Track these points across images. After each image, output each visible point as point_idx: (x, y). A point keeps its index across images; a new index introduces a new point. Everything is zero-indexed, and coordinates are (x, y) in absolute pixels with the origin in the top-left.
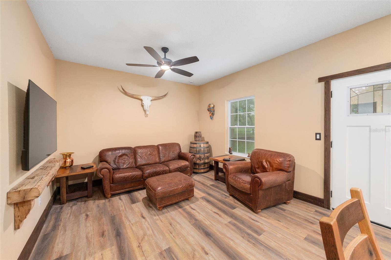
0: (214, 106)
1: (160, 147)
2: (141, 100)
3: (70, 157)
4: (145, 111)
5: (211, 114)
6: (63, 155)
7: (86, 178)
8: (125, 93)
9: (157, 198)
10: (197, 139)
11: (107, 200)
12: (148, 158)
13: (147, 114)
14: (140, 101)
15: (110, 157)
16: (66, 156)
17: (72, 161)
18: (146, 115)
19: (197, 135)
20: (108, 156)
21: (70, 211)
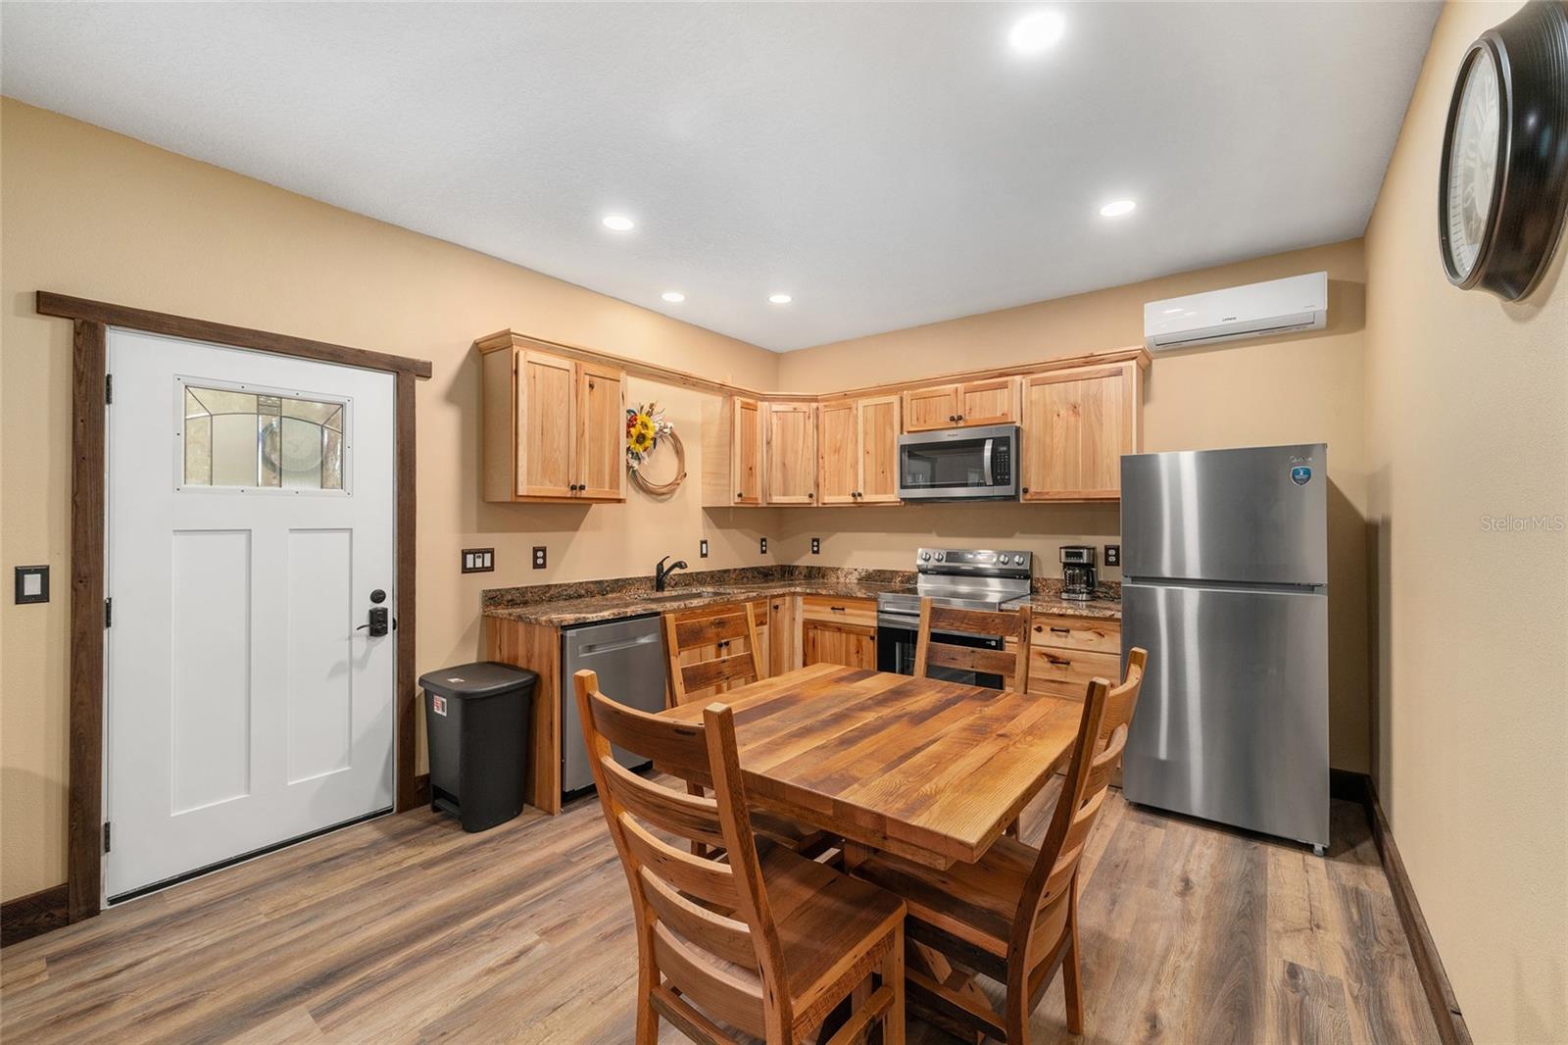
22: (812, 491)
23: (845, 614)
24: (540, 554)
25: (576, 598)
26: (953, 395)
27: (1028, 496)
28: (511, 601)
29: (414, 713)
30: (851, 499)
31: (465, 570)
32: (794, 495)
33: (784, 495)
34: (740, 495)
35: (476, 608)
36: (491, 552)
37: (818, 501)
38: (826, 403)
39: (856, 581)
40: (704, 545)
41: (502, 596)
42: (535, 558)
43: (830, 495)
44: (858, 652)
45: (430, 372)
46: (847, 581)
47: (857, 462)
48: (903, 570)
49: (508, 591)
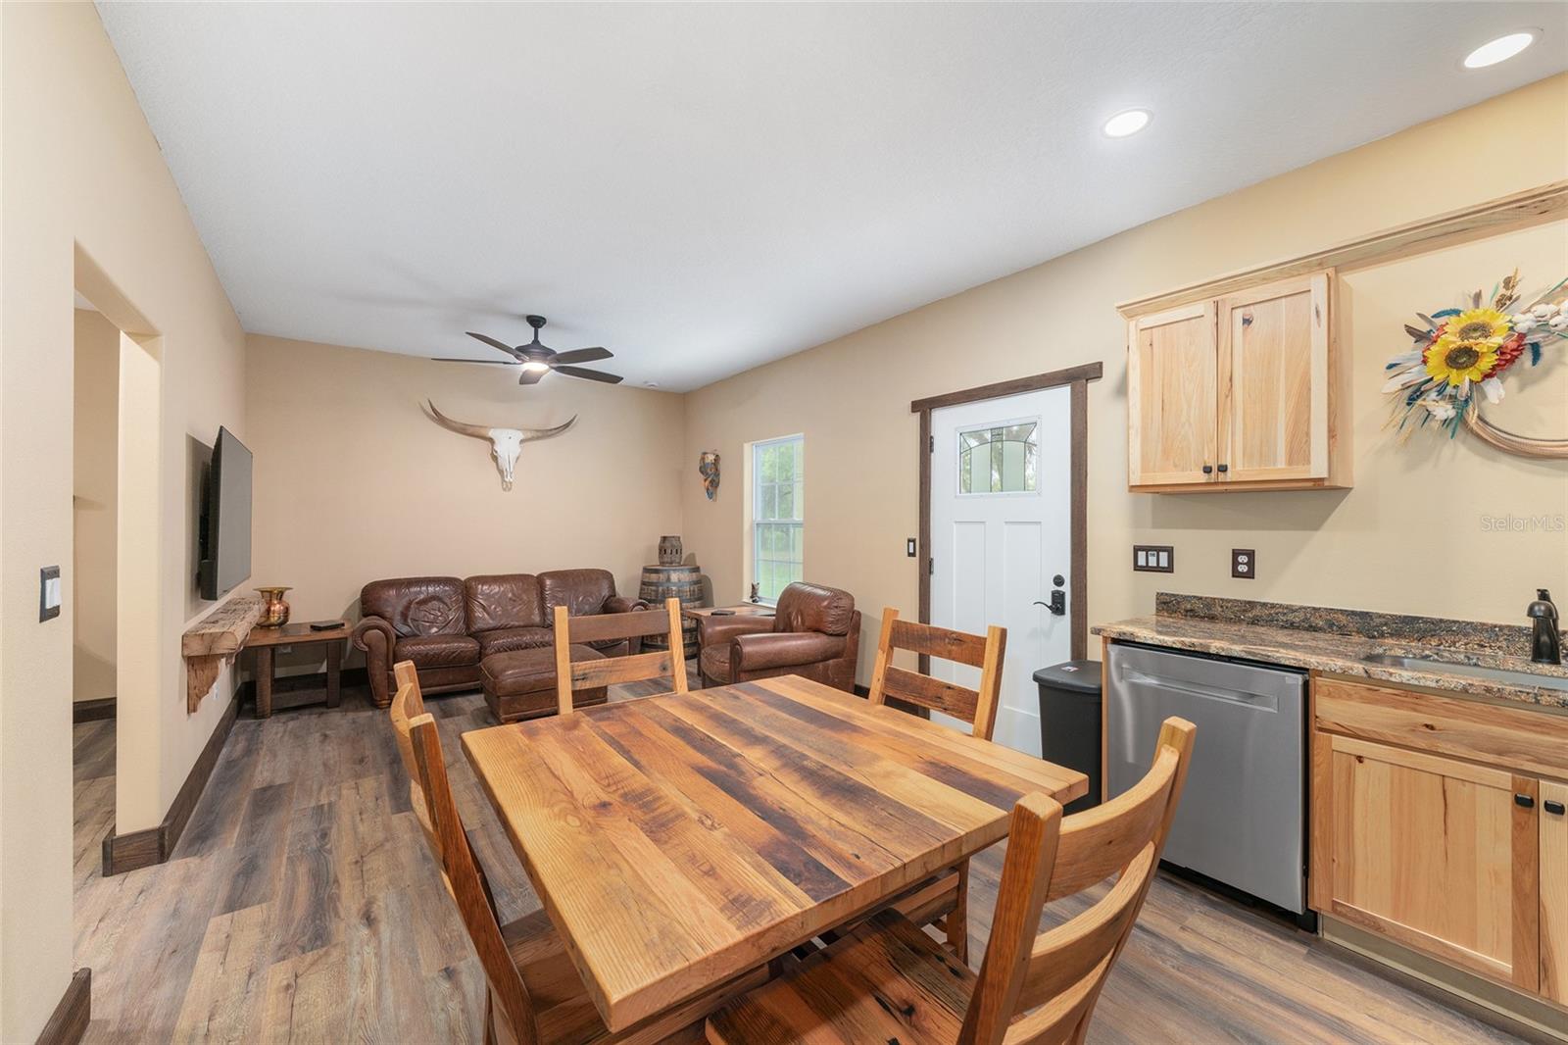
0: (717, 459)
1: (548, 582)
2: (491, 441)
3: (280, 599)
4: (501, 472)
5: (707, 482)
6: (262, 592)
7: (322, 663)
8: (440, 419)
9: (499, 694)
10: (666, 560)
11: (378, 712)
12: (504, 610)
13: (511, 483)
14: (487, 444)
15: (393, 603)
16: (271, 597)
17: (287, 611)
18: (507, 487)
19: (668, 548)
20: (387, 600)
21: (281, 729)
24: (1245, 559)
28: (1191, 610)
31: (1136, 568)
36: (1170, 551)
42: (1236, 563)
45: (1101, 371)
49: (1185, 598)
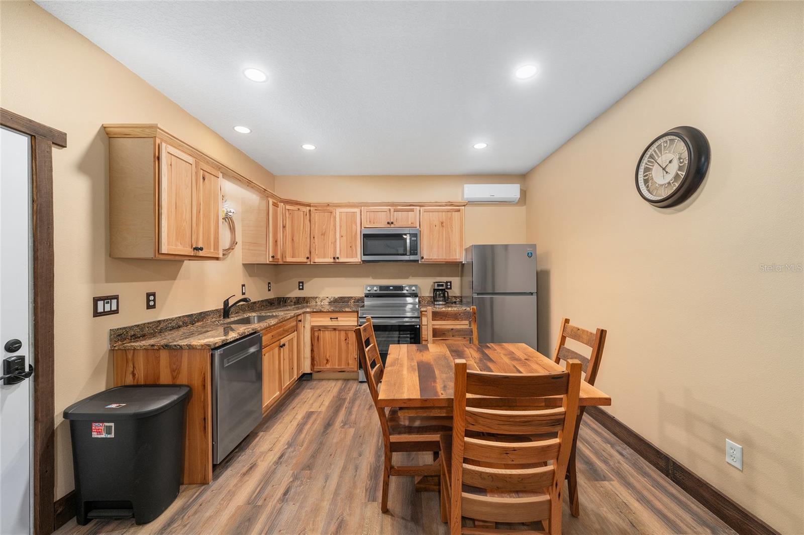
22: (309, 256)
23: (338, 321)
24: (152, 298)
25: (177, 328)
26: (388, 212)
27: (423, 260)
28: (134, 335)
29: (53, 448)
30: (332, 260)
31: (96, 314)
32: (299, 257)
33: (293, 257)
34: (273, 257)
35: (105, 345)
36: (116, 297)
37: (310, 261)
38: (316, 208)
39: (328, 303)
40: (244, 287)
41: (127, 333)
42: (148, 301)
43: (318, 258)
44: (346, 340)
45: (65, 140)
46: (322, 303)
47: (336, 241)
48: (355, 296)
49: (131, 328)
